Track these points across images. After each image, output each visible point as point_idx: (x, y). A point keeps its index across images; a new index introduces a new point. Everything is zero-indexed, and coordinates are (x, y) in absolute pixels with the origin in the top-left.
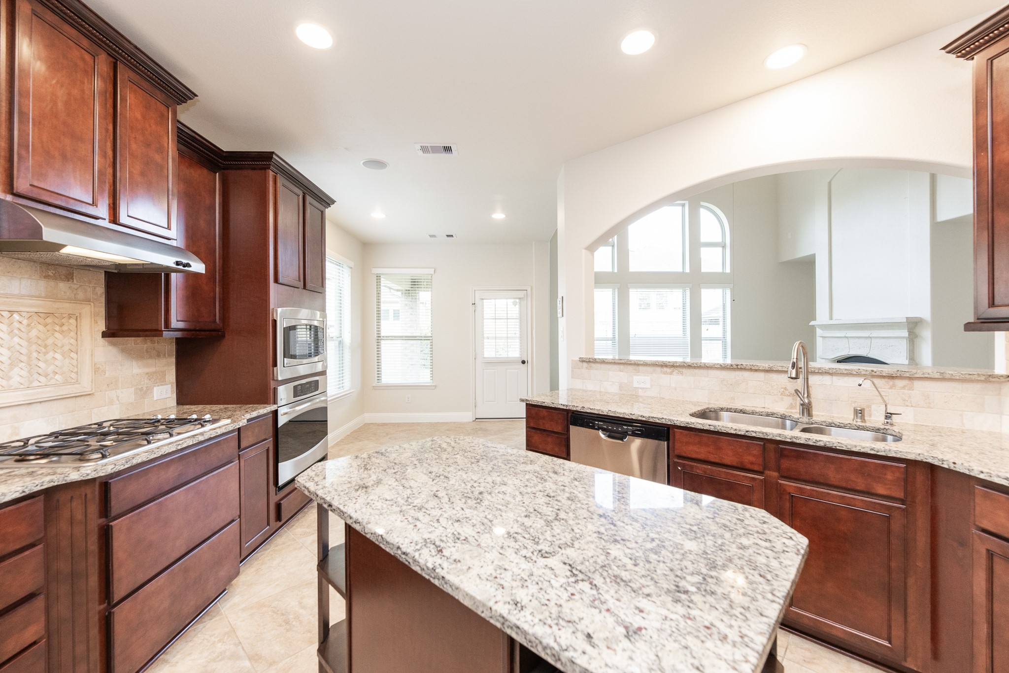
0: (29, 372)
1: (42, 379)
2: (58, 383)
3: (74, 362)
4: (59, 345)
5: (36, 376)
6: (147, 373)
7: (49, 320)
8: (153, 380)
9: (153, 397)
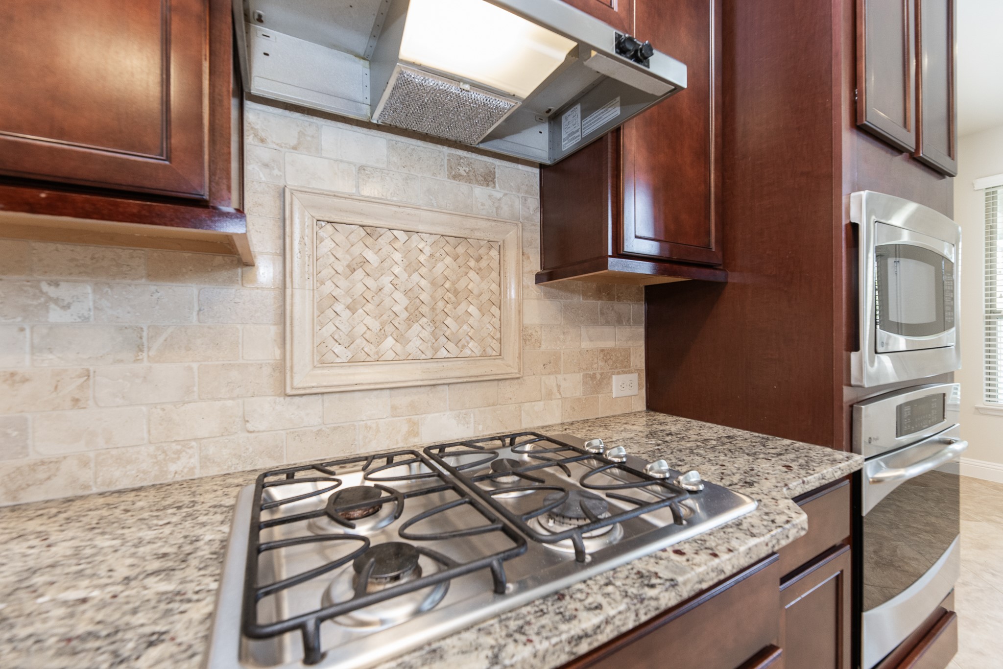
0: (433, 333)
1: (450, 346)
2: (473, 355)
3: (496, 321)
4: (476, 292)
5: (443, 340)
6: (602, 350)
7: (461, 250)
8: (611, 362)
9: (611, 391)
